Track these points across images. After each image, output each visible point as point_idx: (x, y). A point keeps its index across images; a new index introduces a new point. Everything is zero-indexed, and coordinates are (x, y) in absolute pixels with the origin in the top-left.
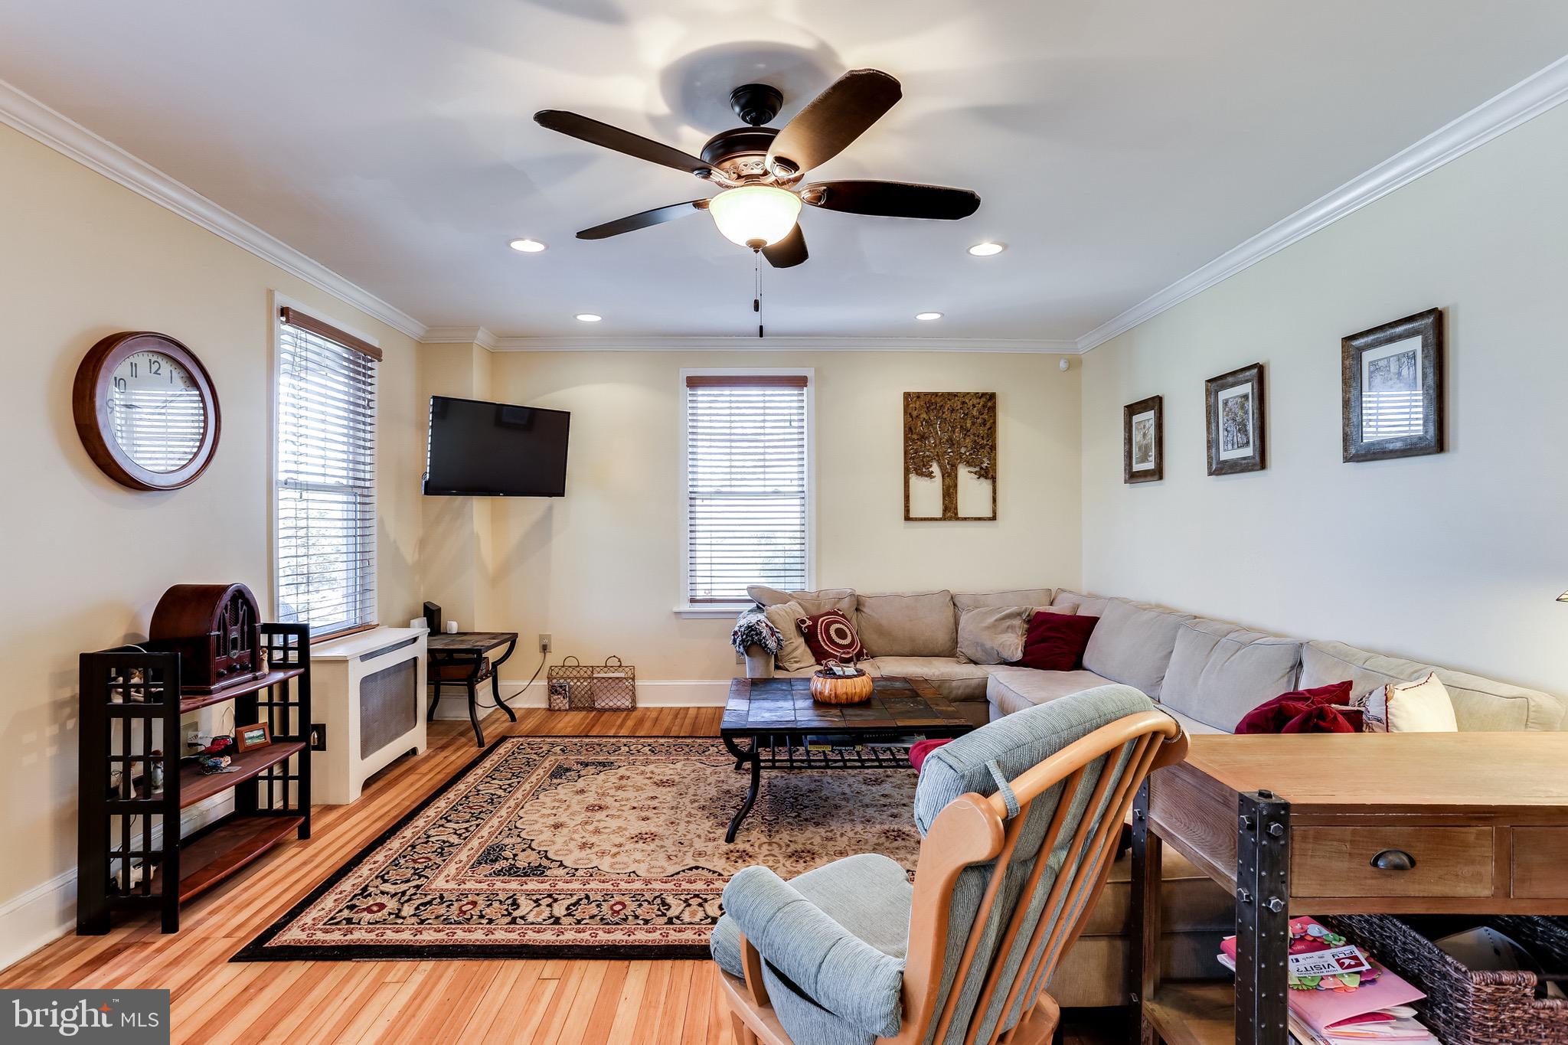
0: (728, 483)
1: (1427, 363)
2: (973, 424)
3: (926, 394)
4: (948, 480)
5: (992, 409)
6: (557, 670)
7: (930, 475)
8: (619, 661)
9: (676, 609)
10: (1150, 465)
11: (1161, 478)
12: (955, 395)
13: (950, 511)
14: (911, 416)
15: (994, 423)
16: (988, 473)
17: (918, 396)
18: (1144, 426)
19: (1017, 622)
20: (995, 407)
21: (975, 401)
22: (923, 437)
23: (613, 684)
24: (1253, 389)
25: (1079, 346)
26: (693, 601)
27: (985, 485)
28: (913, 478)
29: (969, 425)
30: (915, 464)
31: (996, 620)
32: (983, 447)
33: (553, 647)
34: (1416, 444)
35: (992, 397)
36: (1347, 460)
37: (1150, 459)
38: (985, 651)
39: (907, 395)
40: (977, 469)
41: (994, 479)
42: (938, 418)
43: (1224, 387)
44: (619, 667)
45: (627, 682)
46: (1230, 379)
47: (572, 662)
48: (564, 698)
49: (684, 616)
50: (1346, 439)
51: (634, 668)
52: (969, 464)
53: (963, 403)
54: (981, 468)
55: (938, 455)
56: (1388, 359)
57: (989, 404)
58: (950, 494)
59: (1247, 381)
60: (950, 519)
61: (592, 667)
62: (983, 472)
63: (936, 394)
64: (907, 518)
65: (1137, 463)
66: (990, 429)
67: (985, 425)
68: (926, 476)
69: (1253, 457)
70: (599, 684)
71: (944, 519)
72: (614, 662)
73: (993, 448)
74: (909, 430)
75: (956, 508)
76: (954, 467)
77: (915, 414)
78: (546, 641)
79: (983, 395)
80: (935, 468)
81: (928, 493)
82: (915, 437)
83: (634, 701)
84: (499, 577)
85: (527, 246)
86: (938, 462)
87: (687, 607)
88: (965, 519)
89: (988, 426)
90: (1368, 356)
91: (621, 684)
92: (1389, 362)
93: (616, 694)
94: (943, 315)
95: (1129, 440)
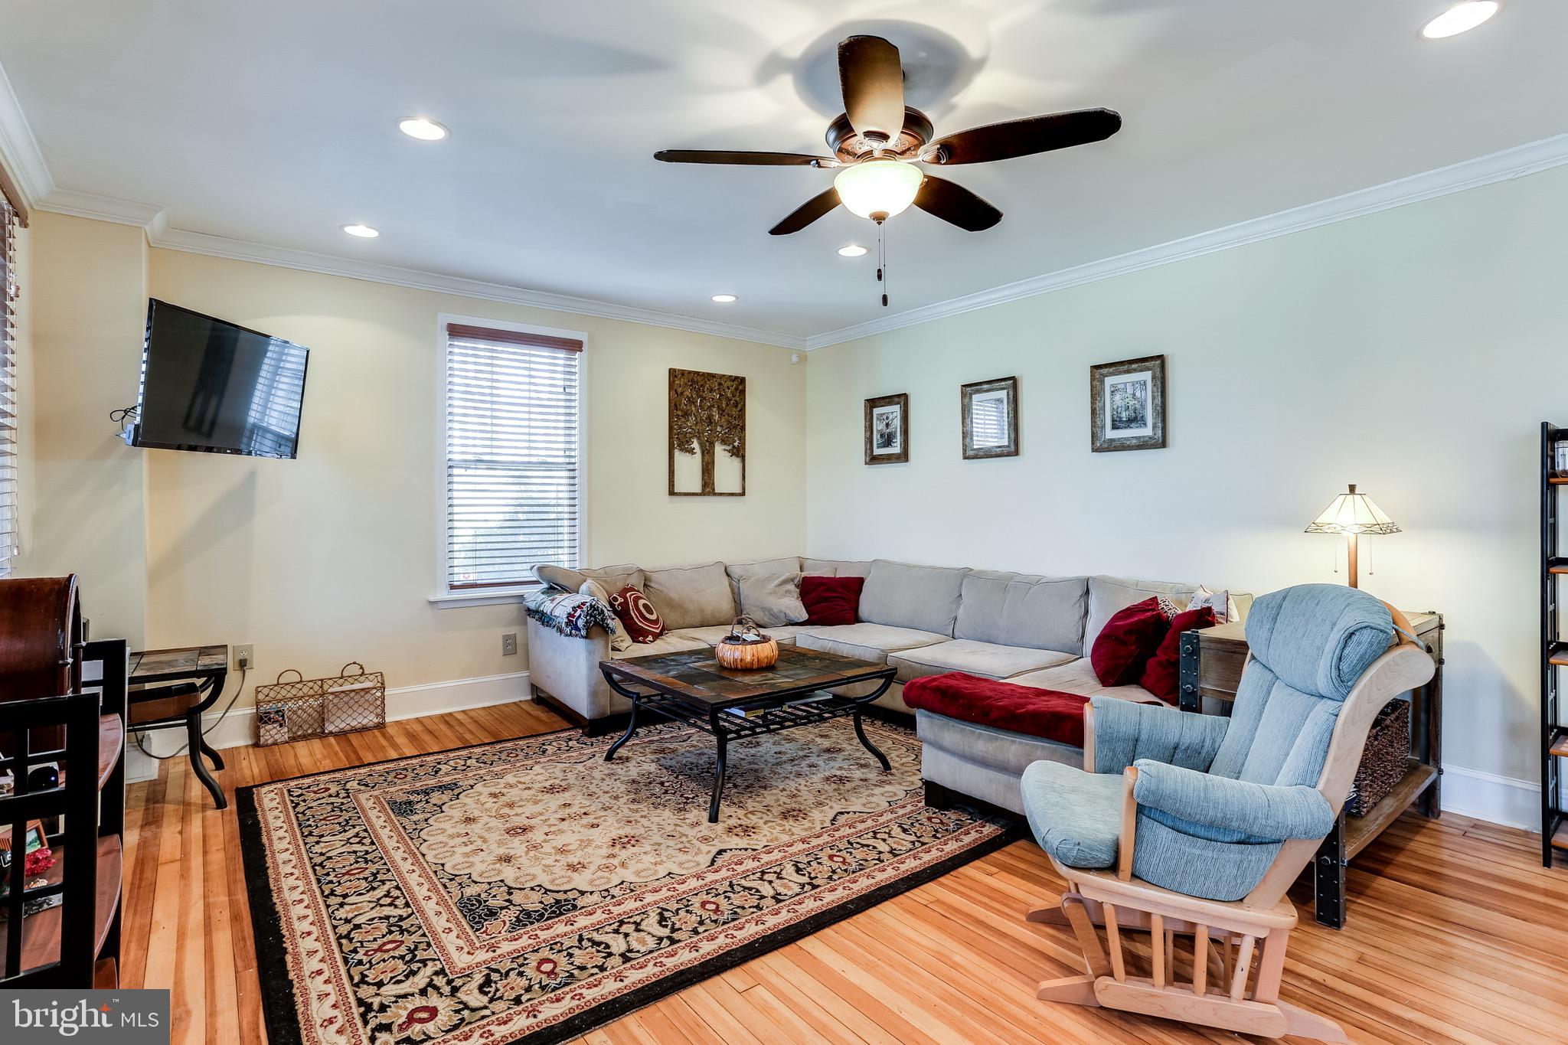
0: (489, 450)
1: (1155, 389)
2: (727, 405)
3: (690, 372)
4: (707, 457)
5: (743, 392)
6: (266, 691)
7: (691, 451)
8: (362, 668)
9: (432, 599)
10: (896, 449)
11: (907, 460)
12: (713, 376)
13: (708, 487)
14: (677, 393)
15: (744, 405)
16: (739, 452)
17: (683, 373)
18: (887, 418)
19: (791, 587)
20: (744, 391)
21: (729, 383)
22: (686, 414)
23: (357, 698)
24: (1008, 395)
25: (807, 344)
26: (453, 587)
27: (736, 462)
28: (677, 453)
29: (724, 406)
30: (678, 440)
31: (776, 586)
32: (735, 427)
33: (256, 661)
34: (1147, 441)
35: (742, 380)
36: (1094, 450)
37: (895, 445)
38: (772, 614)
39: (673, 373)
40: (728, 448)
41: (743, 458)
42: (699, 396)
43: (978, 392)
44: (361, 675)
45: (374, 694)
46: (986, 387)
47: (294, 677)
48: (281, 726)
49: (441, 606)
50: (1094, 436)
51: (382, 675)
52: (724, 442)
53: (720, 384)
54: (734, 447)
55: (699, 433)
56: (1125, 384)
57: (740, 387)
58: (708, 469)
59: (1003, 389)
60: (709, 494)
61: (322, 680)
62: (735, 451)
63: (698, 373)
64: (672, 493)
65: (878, 447)
66: (740, 410)
67: (736, 407)
68: (687, 451)
69: (1008, 446)
70: (336, 701)
71: (703, 494)
72: (355, 670)
73: (743, 428)
74: (673, 406)
75: (713, 484)
76: (712, 444)
77: (680, 390)
78: (244, 655)
79: (736, 378)
80: (695, 445)
81: (689, 466)
82: (680, 413)
83: (382, 715)
84: (161, 572)
85: (422, 129)
86: (699, 438)
87: (445, 594)
88: (721, 494)
89: (739, 408)
90: (1109, 381)
91: (367, 697)
92: (1125, 386)
93: (361, 710)
94: (737, 298)
95: (870, 428)
